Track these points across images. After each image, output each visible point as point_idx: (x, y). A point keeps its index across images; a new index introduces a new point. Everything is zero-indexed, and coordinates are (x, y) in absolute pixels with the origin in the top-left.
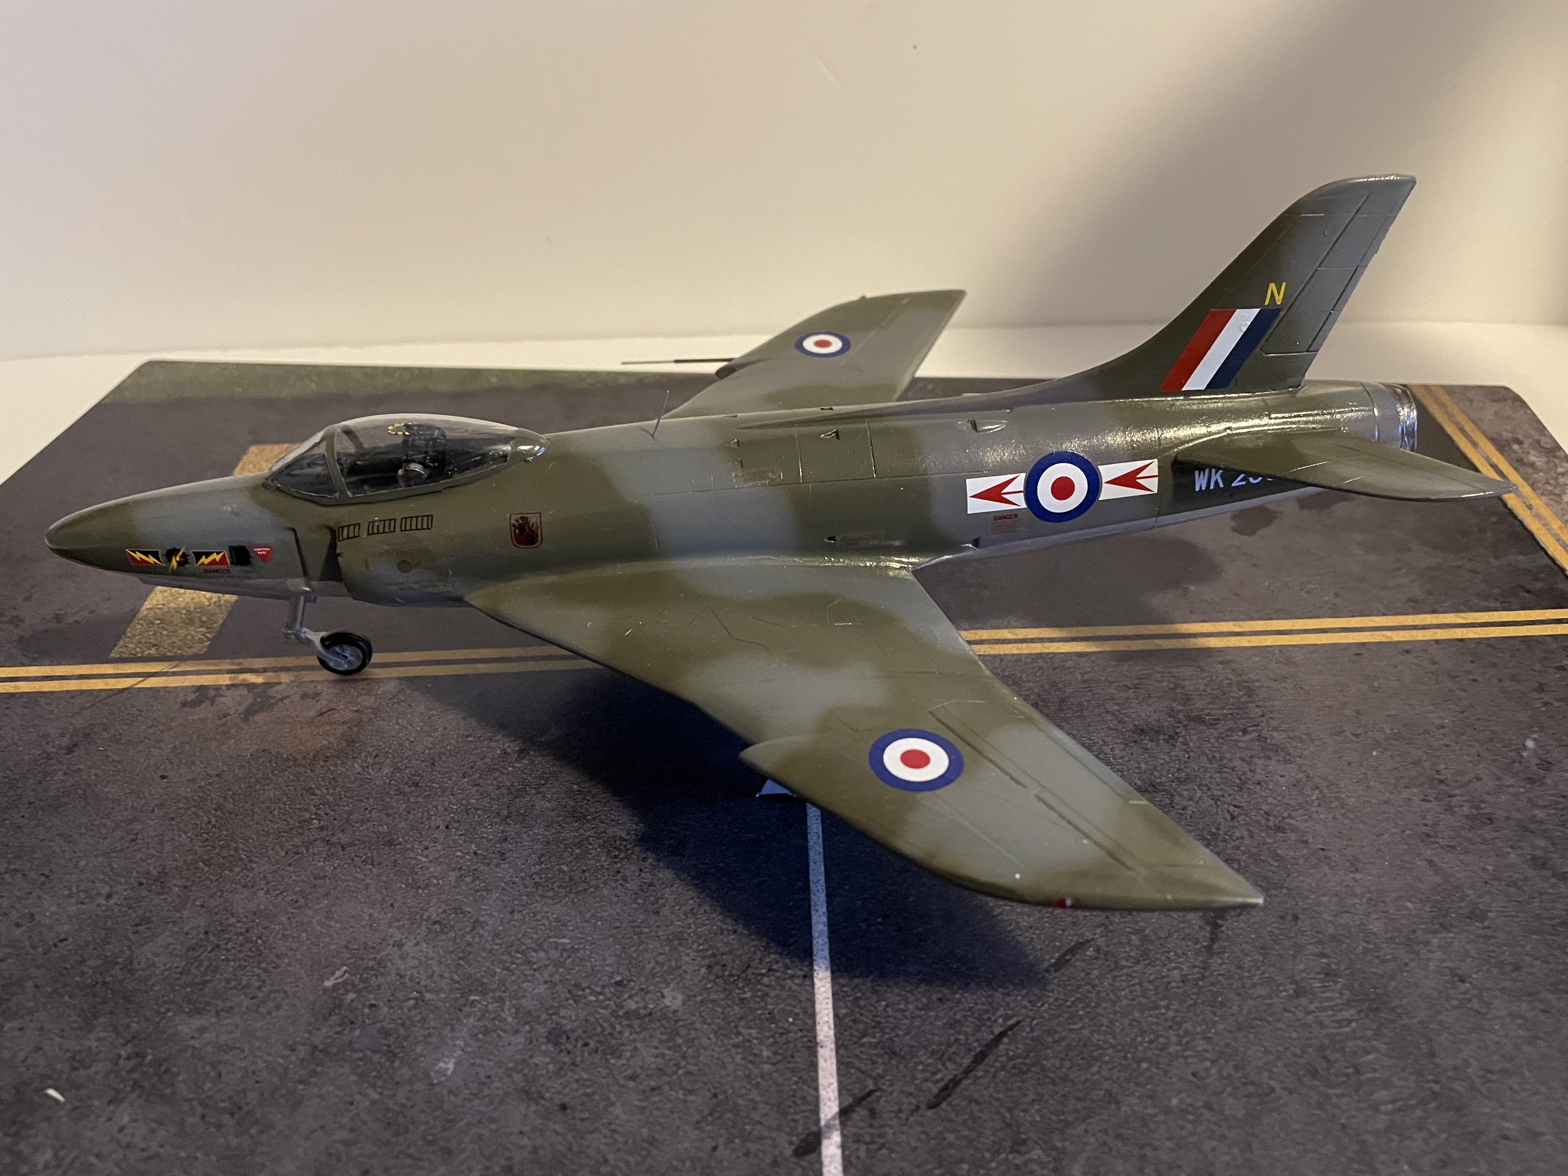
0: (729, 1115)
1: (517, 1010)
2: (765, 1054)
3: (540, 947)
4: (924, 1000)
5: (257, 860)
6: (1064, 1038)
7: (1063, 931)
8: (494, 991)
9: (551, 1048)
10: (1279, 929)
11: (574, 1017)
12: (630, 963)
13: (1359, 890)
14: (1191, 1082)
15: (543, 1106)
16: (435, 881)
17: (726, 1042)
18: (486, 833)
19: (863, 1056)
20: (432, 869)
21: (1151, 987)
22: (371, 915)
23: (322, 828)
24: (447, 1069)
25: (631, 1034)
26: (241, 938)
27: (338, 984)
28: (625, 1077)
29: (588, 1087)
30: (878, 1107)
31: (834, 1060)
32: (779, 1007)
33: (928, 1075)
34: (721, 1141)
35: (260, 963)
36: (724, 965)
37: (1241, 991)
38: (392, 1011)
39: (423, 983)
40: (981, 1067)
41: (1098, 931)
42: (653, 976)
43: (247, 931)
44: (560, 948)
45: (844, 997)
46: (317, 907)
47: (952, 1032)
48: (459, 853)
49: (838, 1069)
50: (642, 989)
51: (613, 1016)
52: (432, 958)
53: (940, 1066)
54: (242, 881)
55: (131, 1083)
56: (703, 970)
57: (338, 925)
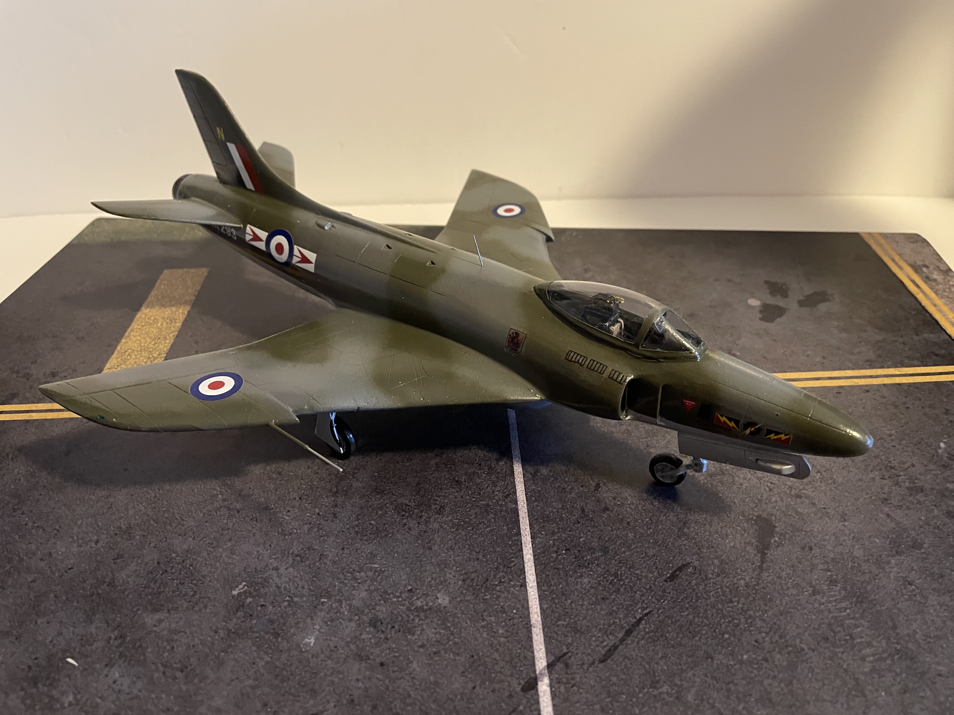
0: (482, 667)
1: (350, 607)
2: (500, 631)
3: (361, 570)
4: (594, 599)
5: (186, 519)
6: (678, 620)
7: (674, 558)
8: (335, 596)
9: (372, 629)
10: (802, 555)
11: (384, 611)
12: (416, 579)
13: (847, 532)
14: (754, 645)
15: (370, 663)
16: (295, 531)
17: (476, 624)
18: (324, 502)
19: (560, 632)
20: (292, 524)
21: (728, 590)
22: (258, 552)
23: (224, 500)
24: (310, 643)
25: (419, 621)
26: (180, 566)
27: (240, 593)
28: (418, 646)
29: (396, 652)
30: (570, 662)
31: (542, 635)
32: (507, 604)
33: (598, 643)
34: (478, 683)
35: (192, 581)
36: (472, 580)
37: (781, 592)
38: (275, 608)
39: (292, 592)
40: (630, 638)
41: (694, 557)
42: (431, 587)
43: (183, 561)
44: (374, 570)
45: (545, 597)
46: (225, 547)
47: (611, 618)
48: (308, 514)
49: (545, 640)
50: (424, 594)
51: (408, 610)
52: (297, 577)
53: (605, 638)
54: (178, 532)
55: (118, 654)
56: (460, 582)
57: (238, 558)
